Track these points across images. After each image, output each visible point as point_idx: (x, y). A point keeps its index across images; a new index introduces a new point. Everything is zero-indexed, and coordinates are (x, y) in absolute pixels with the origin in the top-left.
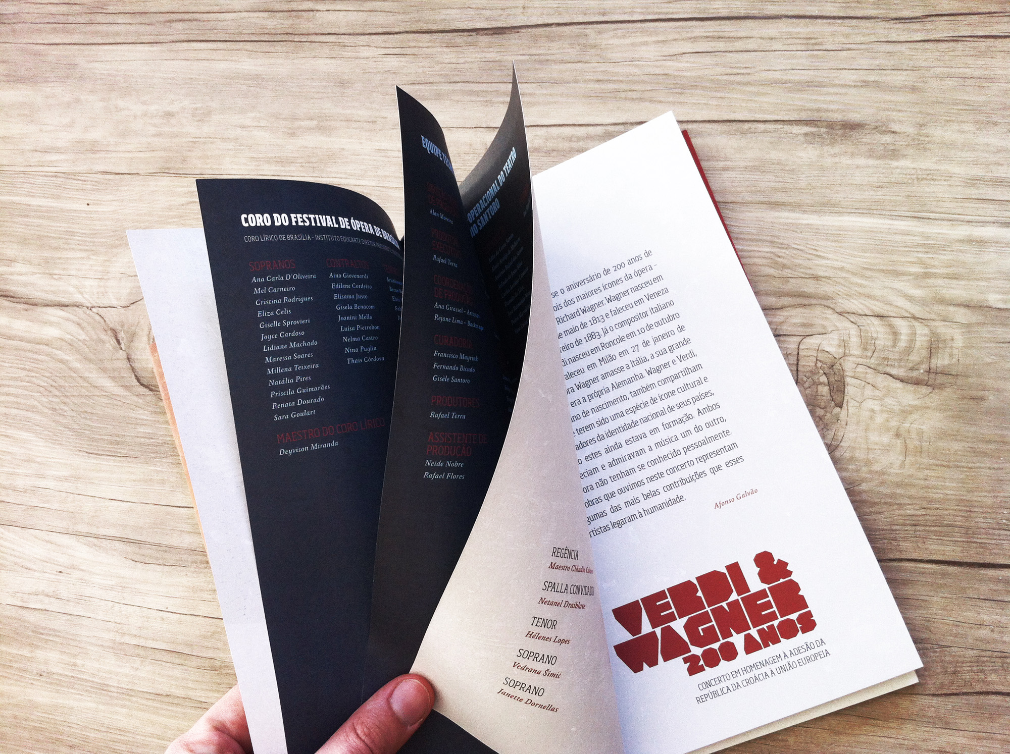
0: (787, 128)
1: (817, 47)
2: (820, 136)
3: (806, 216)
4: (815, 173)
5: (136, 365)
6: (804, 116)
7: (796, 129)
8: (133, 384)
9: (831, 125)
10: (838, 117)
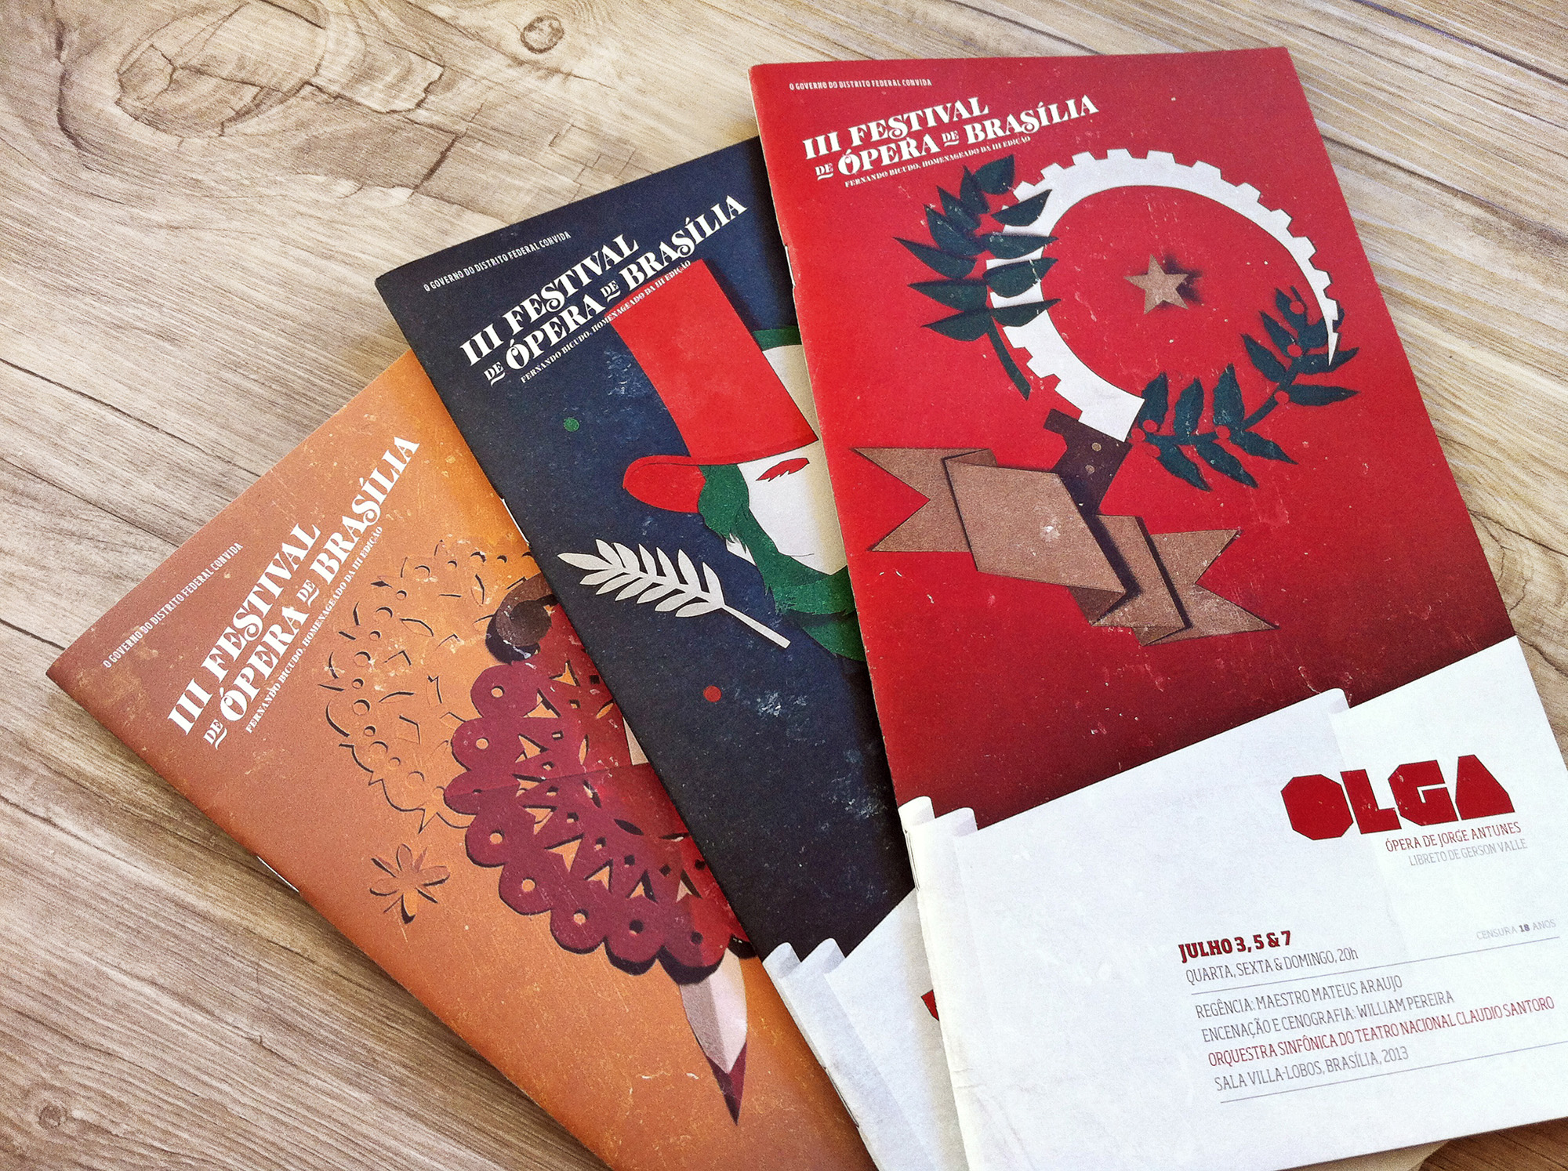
0: (1447, 197)
1: (1523, 107)
2: (1500, 232)
3: (1448, 336)
4: (1479, 280)
5: (72, 94)
6: (1478, 191)
7: (1459, 205)
8: (47, 123)
9: (1521, 225)
10: (1535, 216)
